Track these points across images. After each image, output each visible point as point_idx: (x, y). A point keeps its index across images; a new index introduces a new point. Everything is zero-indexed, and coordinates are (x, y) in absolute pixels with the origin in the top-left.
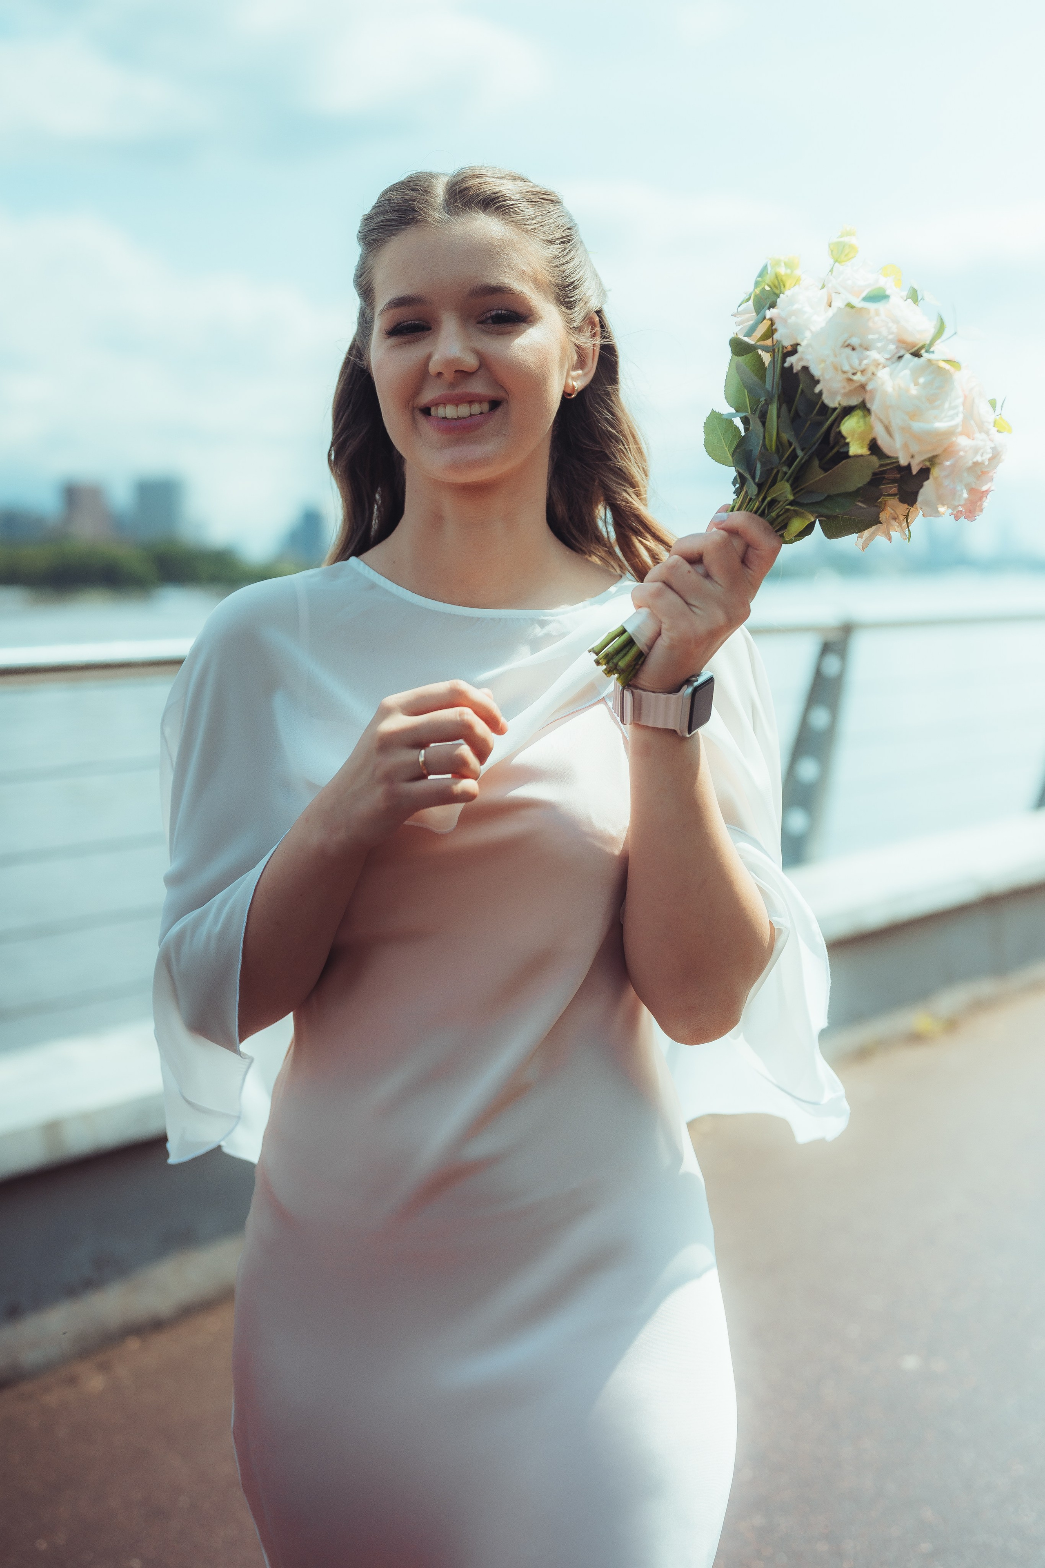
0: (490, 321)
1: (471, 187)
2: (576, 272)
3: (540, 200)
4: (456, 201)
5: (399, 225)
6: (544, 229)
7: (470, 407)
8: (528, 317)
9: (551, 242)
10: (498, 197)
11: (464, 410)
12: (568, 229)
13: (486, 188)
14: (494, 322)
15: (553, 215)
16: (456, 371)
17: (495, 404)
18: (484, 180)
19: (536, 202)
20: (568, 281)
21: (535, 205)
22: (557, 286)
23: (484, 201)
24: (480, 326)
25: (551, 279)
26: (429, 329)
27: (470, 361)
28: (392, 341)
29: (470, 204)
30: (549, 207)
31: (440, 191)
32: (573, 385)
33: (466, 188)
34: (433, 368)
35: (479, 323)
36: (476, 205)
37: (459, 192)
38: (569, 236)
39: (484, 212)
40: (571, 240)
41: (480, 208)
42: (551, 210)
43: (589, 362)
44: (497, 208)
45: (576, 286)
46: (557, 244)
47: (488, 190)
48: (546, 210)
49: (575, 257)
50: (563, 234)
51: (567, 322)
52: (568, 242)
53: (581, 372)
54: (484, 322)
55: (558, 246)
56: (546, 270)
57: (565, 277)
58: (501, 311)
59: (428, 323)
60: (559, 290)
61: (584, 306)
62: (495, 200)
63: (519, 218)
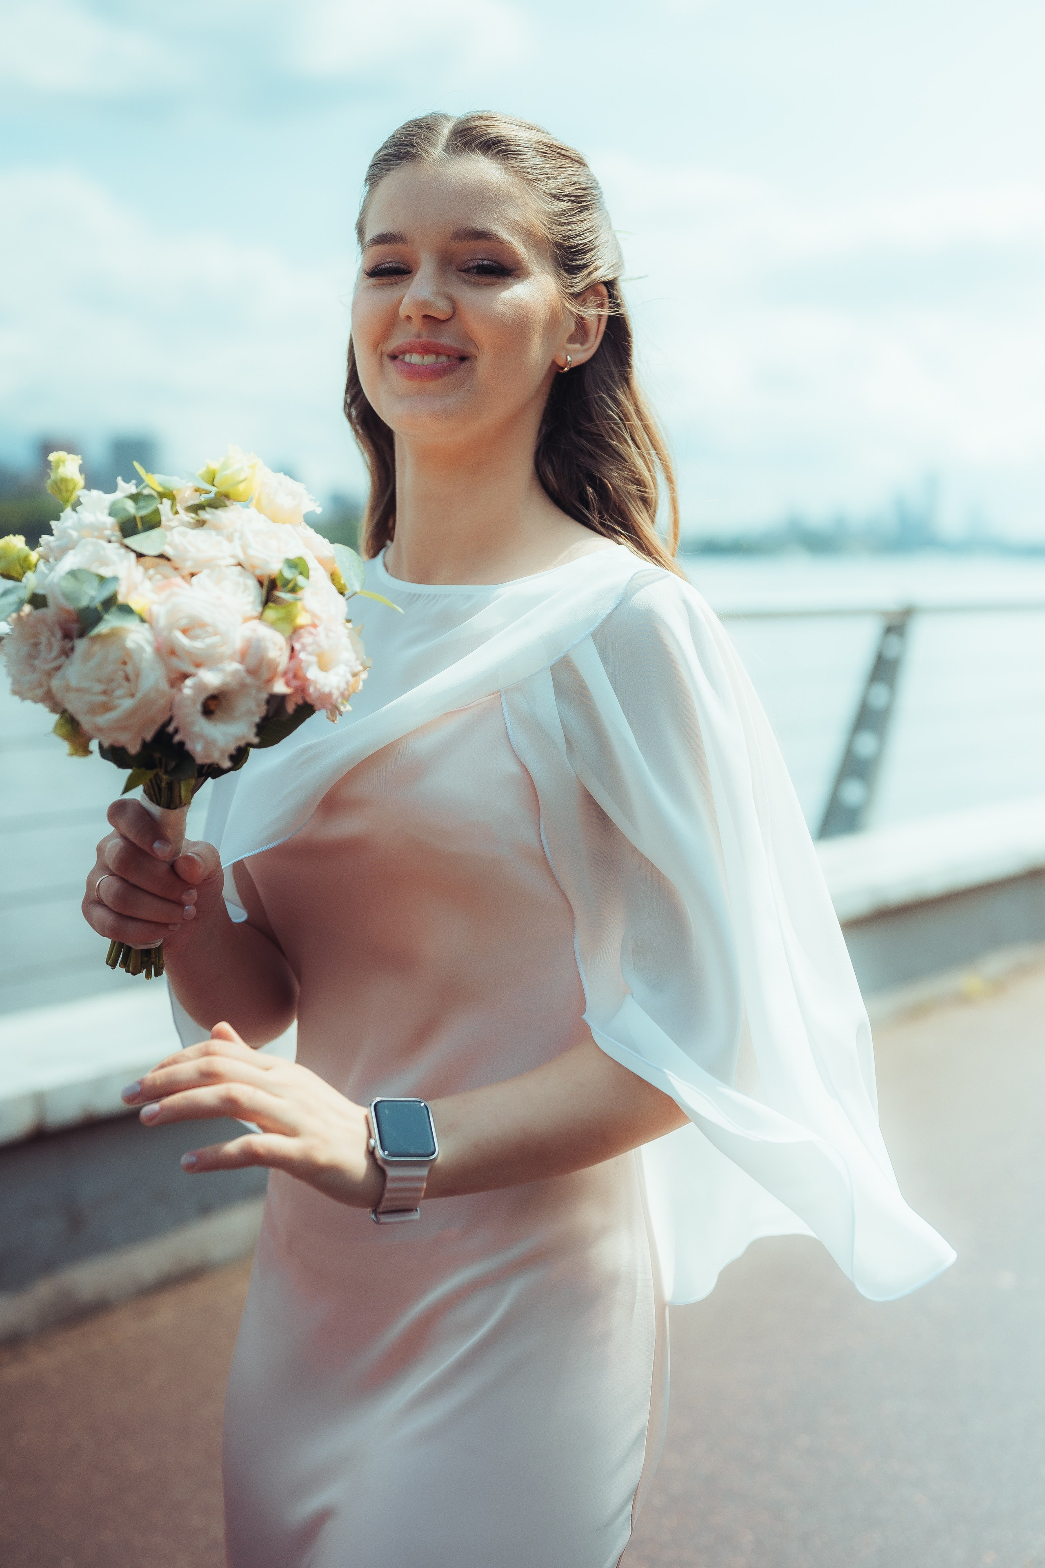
0: (473, 271)
1: (475, 128)
2: (583, 237)
4: (456, 140)
5: (395, 159)
6: (550, 182)
7: (437, 358)
8: (515, 269)
9: (557, 198)
10: (503, 141)
11: (429, 359)
12: (583, 189)
13: (493, 130)
14: (478, 273)
15: (566, 171)
16: (426, 317)
17: (463, 359)
19: (547, 154)
20: (571, 243)
21: (546, 157)
23: (486, 143)
24: (459, 274)
25: (550, 237)
26: (410, 272)
27: (441, 309)
28: (372, 281)
29: (471, 144)
30: (563, 163)
31: (446, 130)
32: (567, 358)
33: (471, 128)
34: (403, 311)
35: (460, 271)
36: (477, 146)
37: (461, 131)
39: (484, 155)
40: (584, 201)
41: (480, 149)
42: (565, 166)
43: (592, 337)
44: (499, 152)
45: (583, 251)
46: (564, 201)
47: (493, 132)
48: (558, 165)
49: (585, 220)
50: (575, 193)
51: (563, 286)
52: (579, 203)
53: (578, 346)
54: (467, 271)
55: (565, 203)
56: (545, 225)
57: (569, 237)
58: (486, 263)
59: (408, 266)
60: (559, 250)
61: (590, 273)
62: (498, 143)
63: (522, 165)
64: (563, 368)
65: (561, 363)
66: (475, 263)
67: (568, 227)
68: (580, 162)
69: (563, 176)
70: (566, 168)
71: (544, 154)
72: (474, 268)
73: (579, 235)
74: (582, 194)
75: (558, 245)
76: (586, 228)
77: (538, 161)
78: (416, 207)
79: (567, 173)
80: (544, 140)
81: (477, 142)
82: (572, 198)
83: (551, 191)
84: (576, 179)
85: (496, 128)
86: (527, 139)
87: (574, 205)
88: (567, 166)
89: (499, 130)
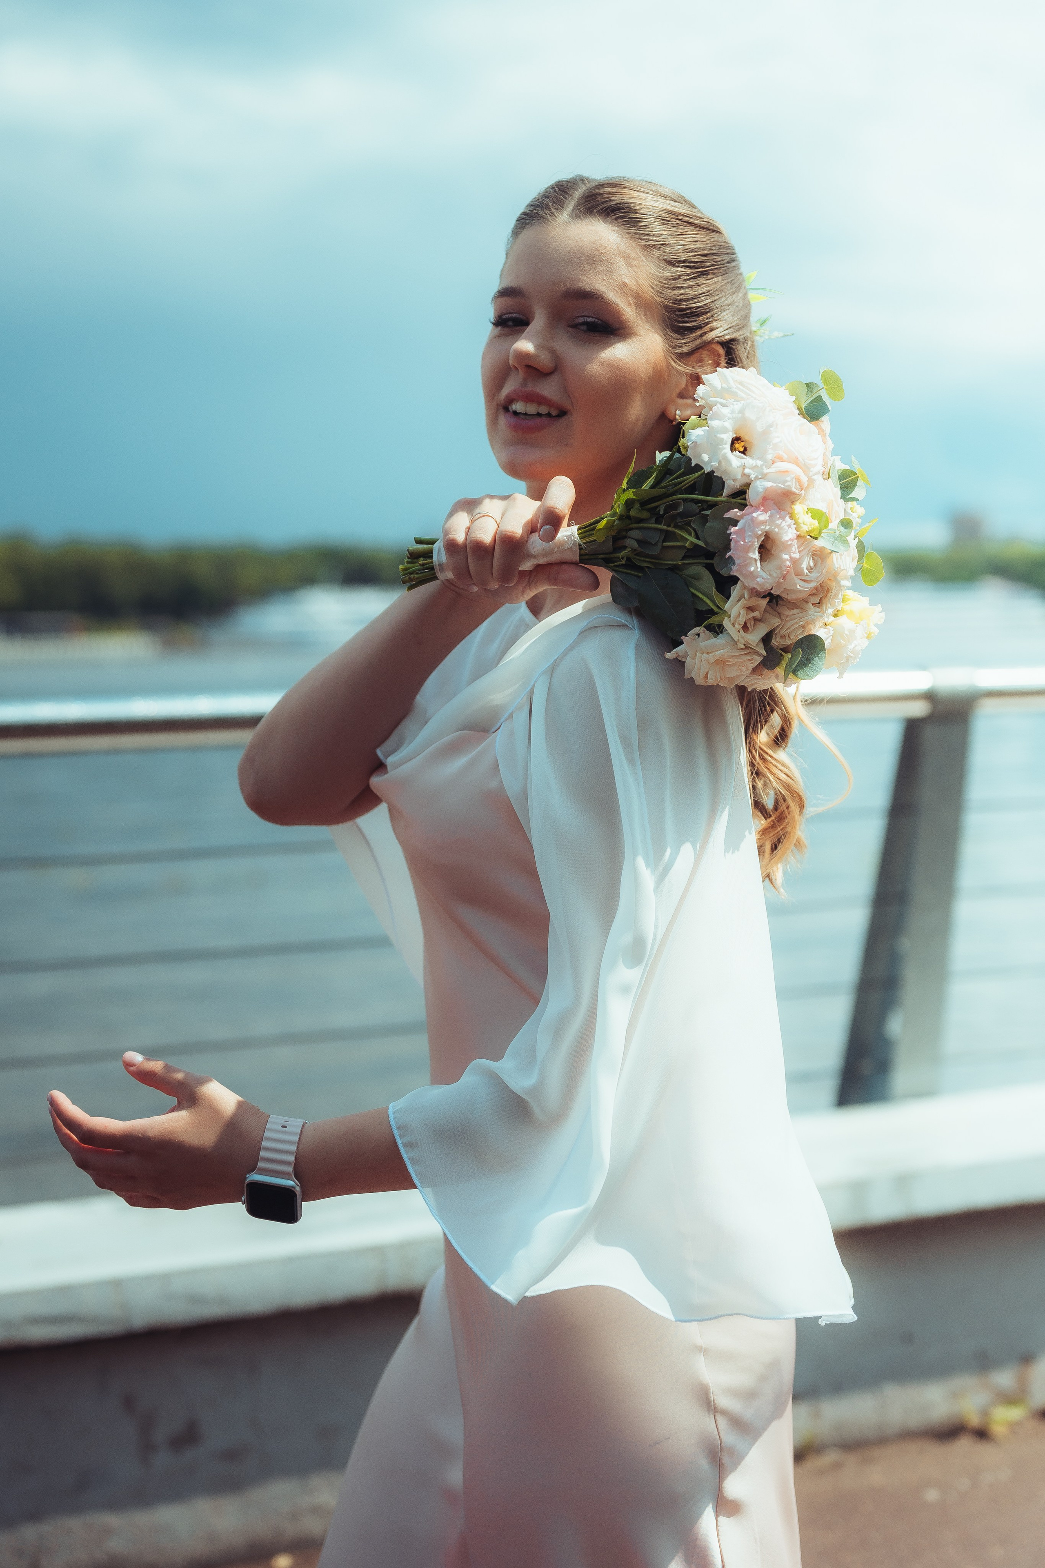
0: (582, 328)
1: (602, 194)
2: (696, 300)
4: (584, 203)
5: (529, 219)
6: (665, 248)
7: (539, 406)
8: (618, 329)
9: (671, 263)
10: (623, 208)
11: (532, 409)
12: (703, 255)
14: (587, 330)
15: (686, 238)
16: (528, 367)
17: (562, 413)
19: (670, 221)
20: (683, 306)
21: (666, 224)
23: (608, 208)
24: (570, 329)
25: (658, 299)
26: (525, 323)
27: (545, 361)
29: (594, 209)
30: (686, 230)
32: (674, 413)
33: (596, 194)
35: (569, 326)
36: (600, 211)
37: (588, 197)
39: (602, 220)
40: (703, 267)
41: (600, 215)
42: (687, 233)
44: (617, 218)
45: (695, 313)
46: (678, 267)
47: (617, 199)
48: (679, 232)
49: (702, 284)
50: (693, 259)
51: (670, 346)
52: (696, 268)
53: (688, 402)
54: (575, 326)
55: (679, 269)
56: (653, 288)
57: (680, 301)
58: (591, 319)
59: (525, 318)
60: (668, 312)
61: (701, 335)
62: (619, 210)
63: (638, 232)
65: (668, 417)
66: (581, 320)
67: (680, 292)
68: (710, 229)
69: (681, 243)
71: (664, 221)
72: (584, 323)
73: (693, 299)
74: (701, 260)
75: (667, 308)
76: (701, 292)
77: (657, 228)
78: (536, 265)
79: (687, 240)
80: (669, 208)
81: (599, 208)
82: (688, 264)
83: (665, 257)
84: (697, 246)
85: (621, 196)
86: (650, 207)
87: (689, 271)
88: (690, 233)
89: (623, 197)
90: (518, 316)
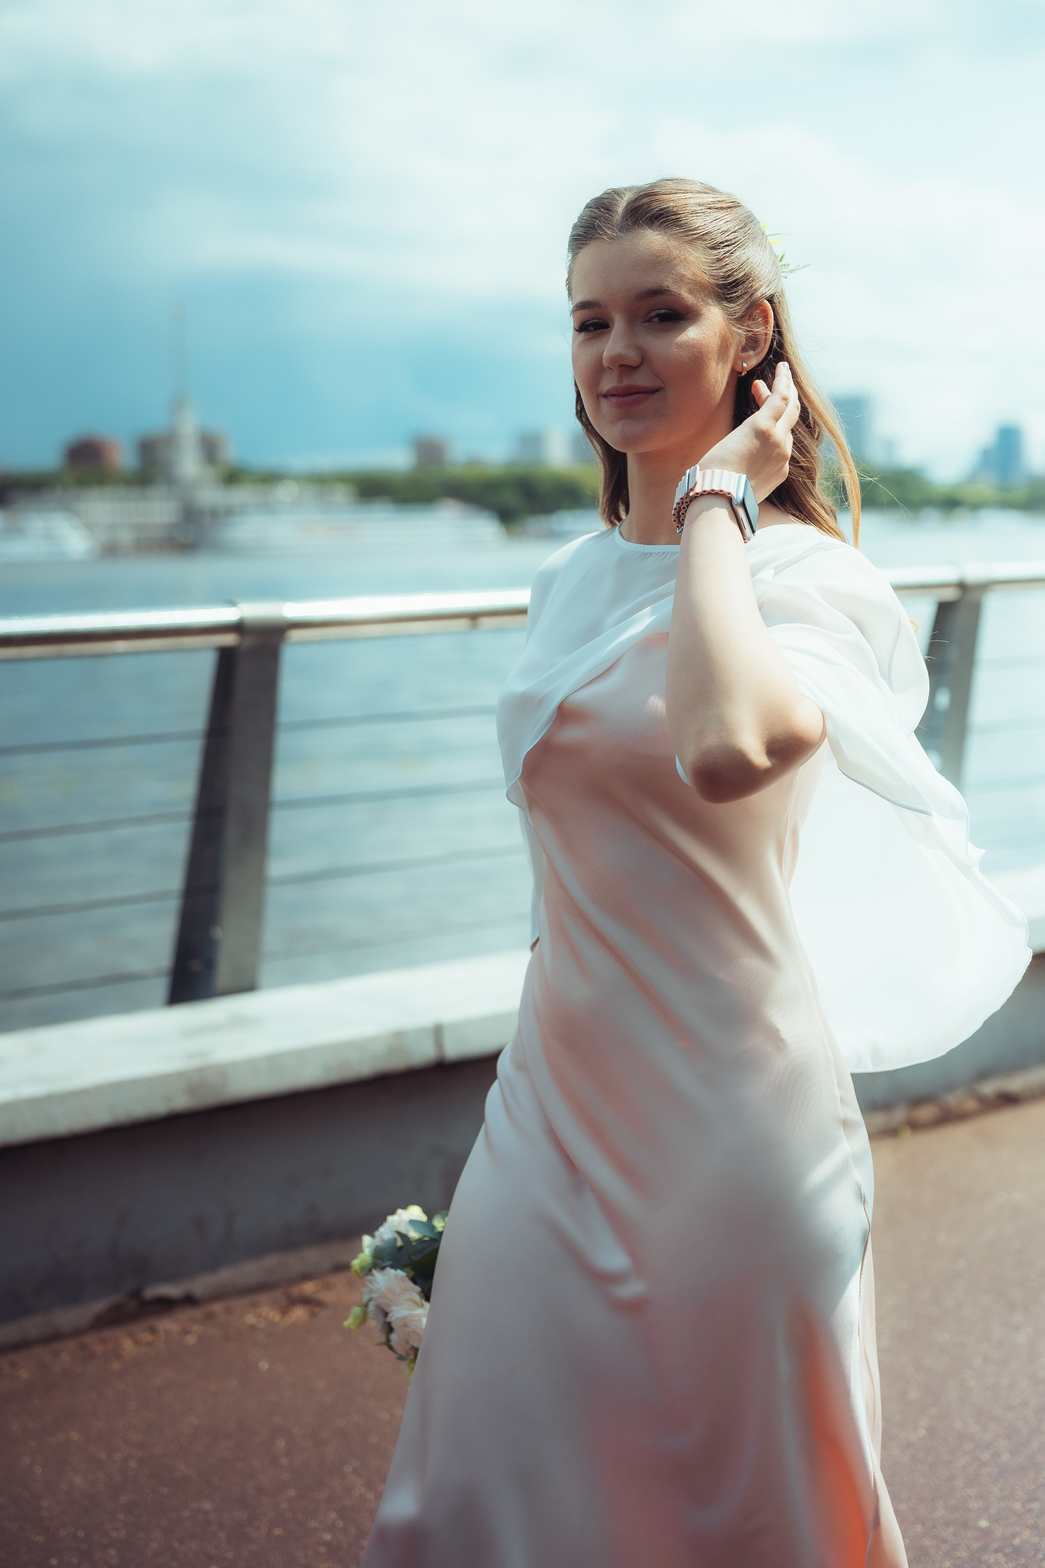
0: (656, 319)
1: (642, 206)
3: (708, 210)
4: (628, 219)
6: (705, 237)
8: (686, 314)
9: (713, 248)
10: (663, 214)
13: (654, 205)
14: (661, 321)
15: (718, 222)
16: (621, 366)
17: (656, 392)
18: (657, 197)
19: (702, 213)
20: (730, 280)
22: (718, 285)
23: (651, 217)
24: (646, 324)
25: (712, 281)
26: (608, 326)
27: (633, 357)
28: (582, 335)
31: (621, 206)
32: (743, 366)
33: (637, 208)
34: (605, 362)
35: (644, 322)
36: (643, 222)
37: (631, 211)
38: (735, 238)
39: (650, 227)
40: (736, 242)
41: (647, 224)
42: (718, 217)
43: (762, 343)
44: (662, 223)
46: (720, 248)
47: (656, 207)
48: (712, 219)
50: (731, 237)
51: (728, 315)
52: (733, 245)
53: (751, 353)
54: (649, 320)
55: (720, 250)
56: (706, 273)
57: (729, 276)
58: (663, 311)
59: (606, 322)
60: (721, 289)
61: (752, 295)
62: (660, 217)
63: (682, 230)
64: (742, 373)
65: (739, 370)
66: (654, 314)
68: (734, 206)
69: (717, 228)
70: (720, 218)
72: (654, 317)
73: (737, 270)
80: (698, 201)
81: (644, 219)
82: (726, 244)
83: (708, 245)
84: (729, 226)
85: (657, 203)
86: (683, 206)
87: (727, 249)
88: (720, 216)
89: (661, 204)
90: (596, 320)
